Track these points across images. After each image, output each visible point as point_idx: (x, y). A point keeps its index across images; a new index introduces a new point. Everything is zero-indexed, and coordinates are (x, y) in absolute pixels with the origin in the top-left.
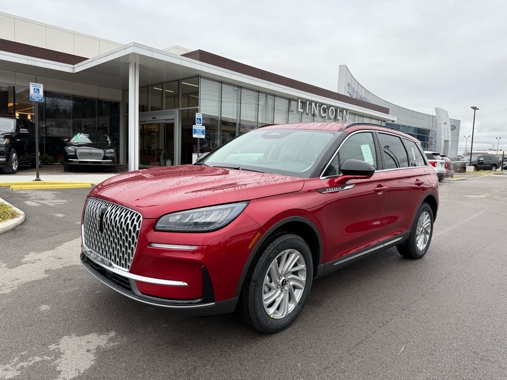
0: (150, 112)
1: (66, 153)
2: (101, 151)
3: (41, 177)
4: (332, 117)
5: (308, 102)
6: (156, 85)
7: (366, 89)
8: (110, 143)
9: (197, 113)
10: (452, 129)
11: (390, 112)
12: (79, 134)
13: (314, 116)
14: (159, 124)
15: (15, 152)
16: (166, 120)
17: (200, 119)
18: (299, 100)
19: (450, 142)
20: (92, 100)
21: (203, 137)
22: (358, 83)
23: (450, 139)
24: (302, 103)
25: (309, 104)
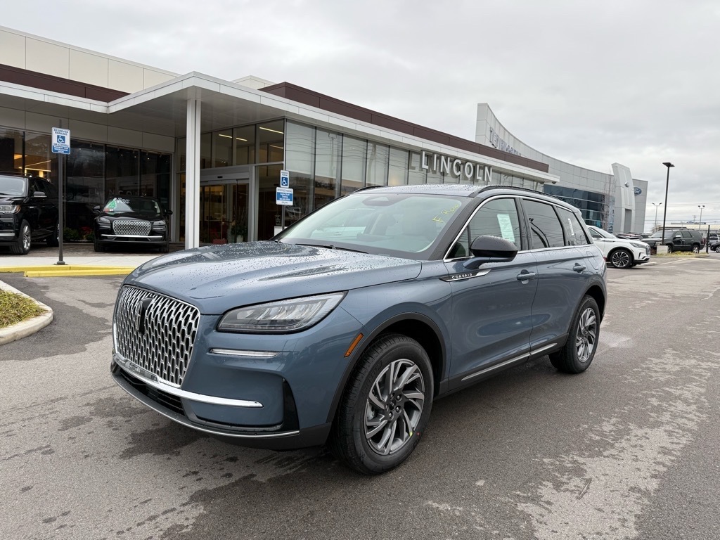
0: (214, 168)
1: (97, 225)
2: (147, 224)
3: (65, 259)
4: (469, 176)
5: (435, 156)
6: (224, 131)
7: (515, 138)
8: (159, 211)
9: (282, 171)
10: (636, 194)
11: (549, 169)
12: (115, 199)
13: (444, 175)
14: (225, 186)
15: (27, 225)
16: (237, 180)
17: (286, 179)
18: (424, 153)
19: (633, 212)
20: (131, 151)
21: (291, 203)
22: (505, 129)
23: (633, 208)
24: (428, 156)
25: (437, 158)
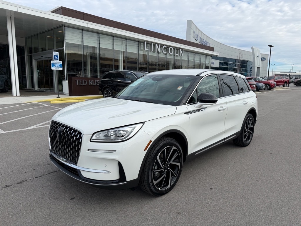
7: (207, 36)
9: (54, 52)
11: (214, 50)
13: (158, 53)
16: (48, 58)
17: (57, 56)
18: (146, 42)
19: (261, 69)
21: (61, 69)
22: (201, 32)
24: (149, 44)
25: (153, 45)
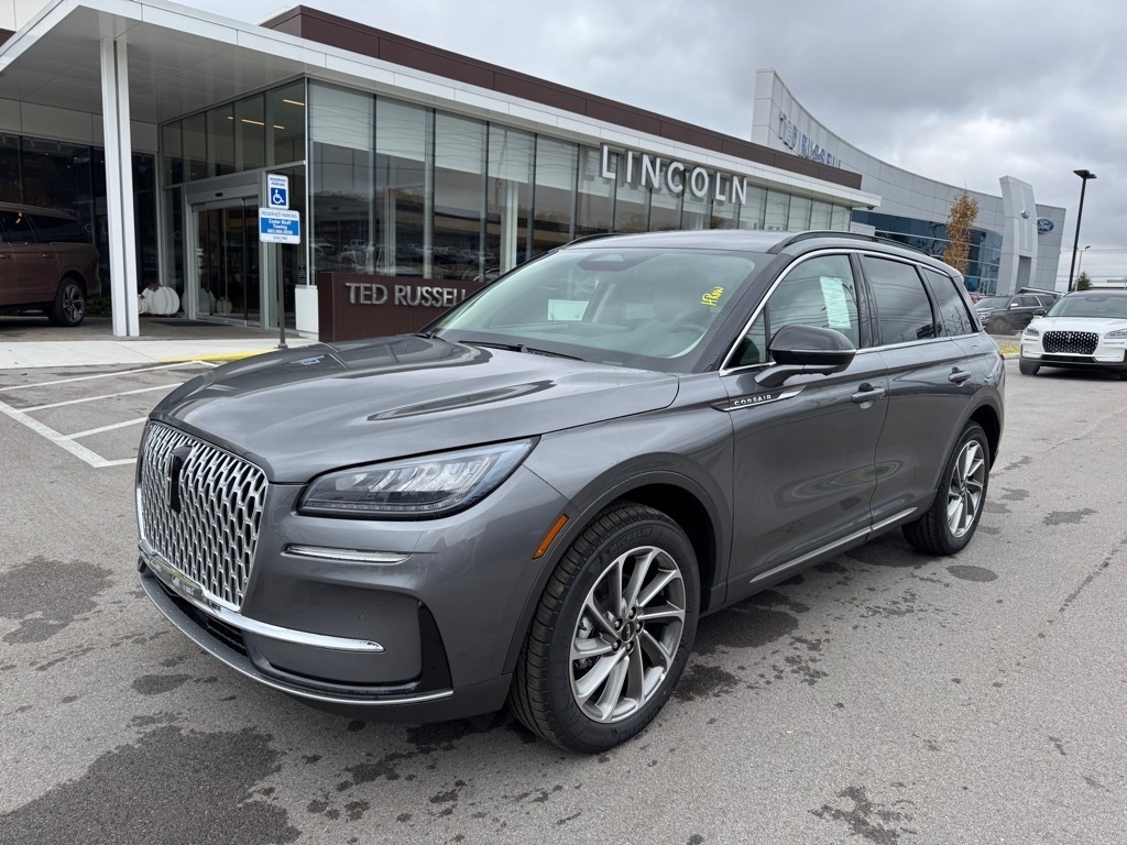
4: (701, 193)
5: (630, 154)
7: (829, 132)
11: (863, 183)
13: (651, 192)
16: (244, 199)
17: (282, 192)
18: (606, 149)
19: (1034, 263)
21: (295, 240)
22: (810, 116)
23: (1034, 254)
24: (618, 155)
25: (633, 158)
